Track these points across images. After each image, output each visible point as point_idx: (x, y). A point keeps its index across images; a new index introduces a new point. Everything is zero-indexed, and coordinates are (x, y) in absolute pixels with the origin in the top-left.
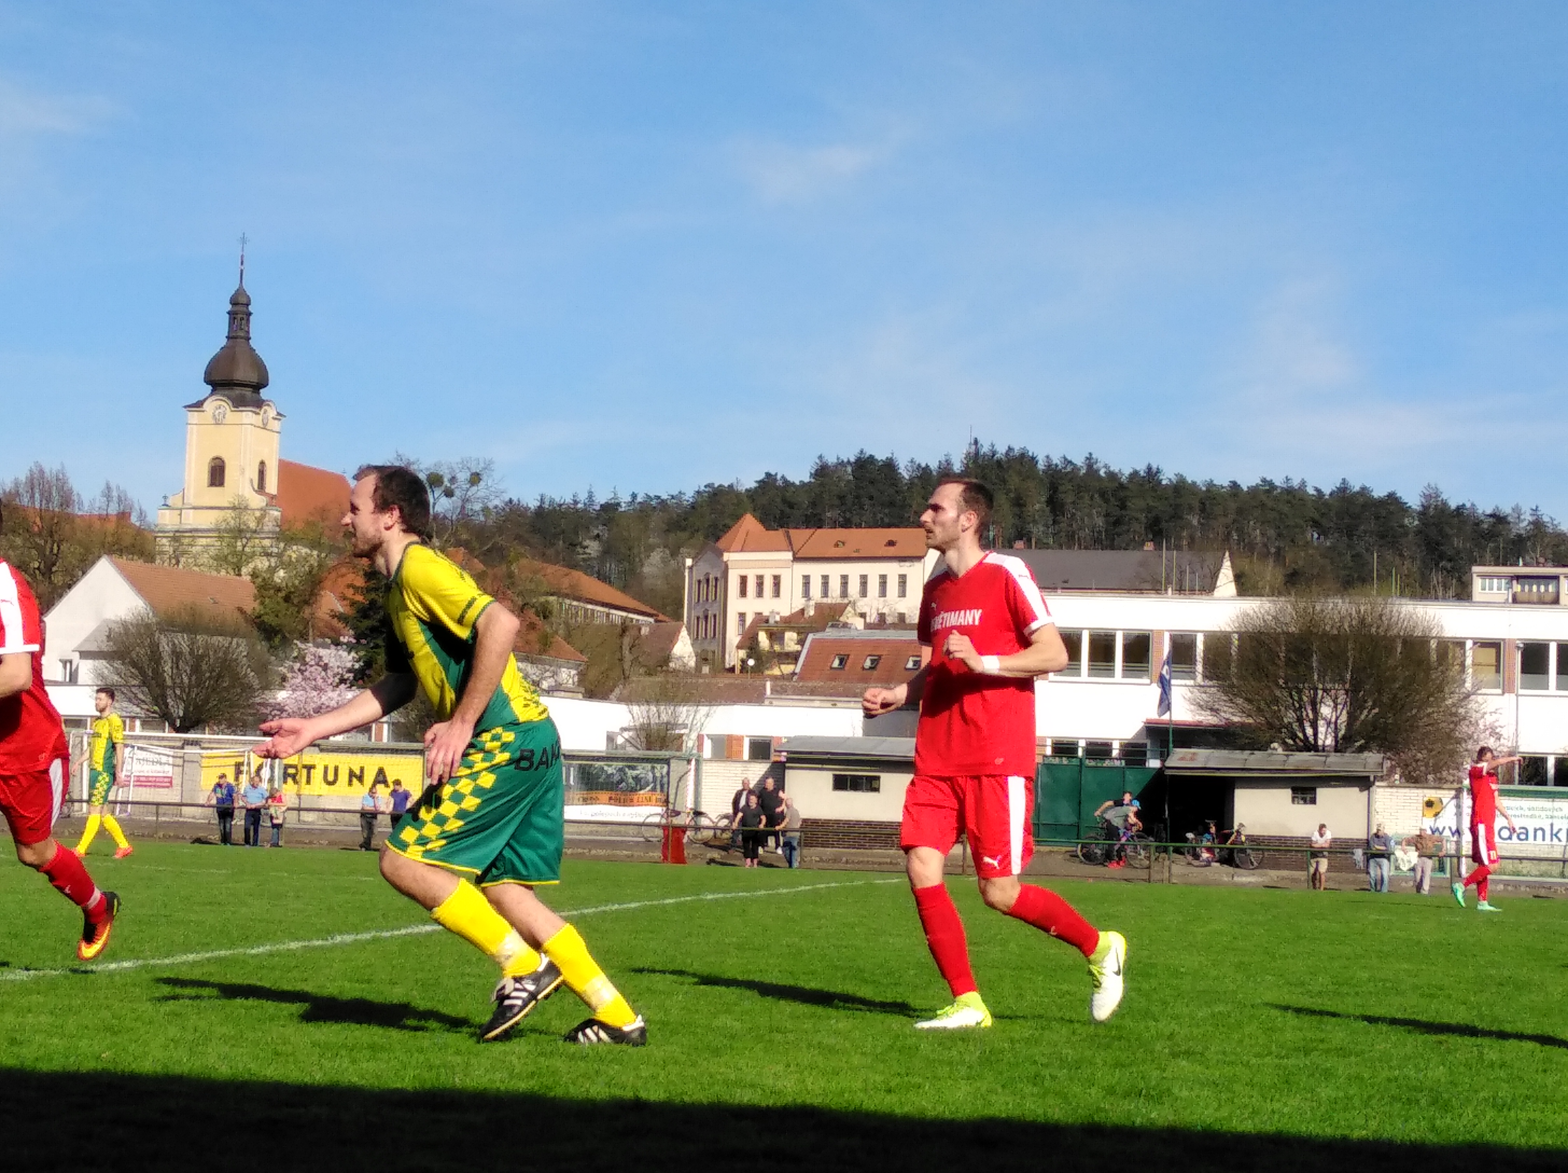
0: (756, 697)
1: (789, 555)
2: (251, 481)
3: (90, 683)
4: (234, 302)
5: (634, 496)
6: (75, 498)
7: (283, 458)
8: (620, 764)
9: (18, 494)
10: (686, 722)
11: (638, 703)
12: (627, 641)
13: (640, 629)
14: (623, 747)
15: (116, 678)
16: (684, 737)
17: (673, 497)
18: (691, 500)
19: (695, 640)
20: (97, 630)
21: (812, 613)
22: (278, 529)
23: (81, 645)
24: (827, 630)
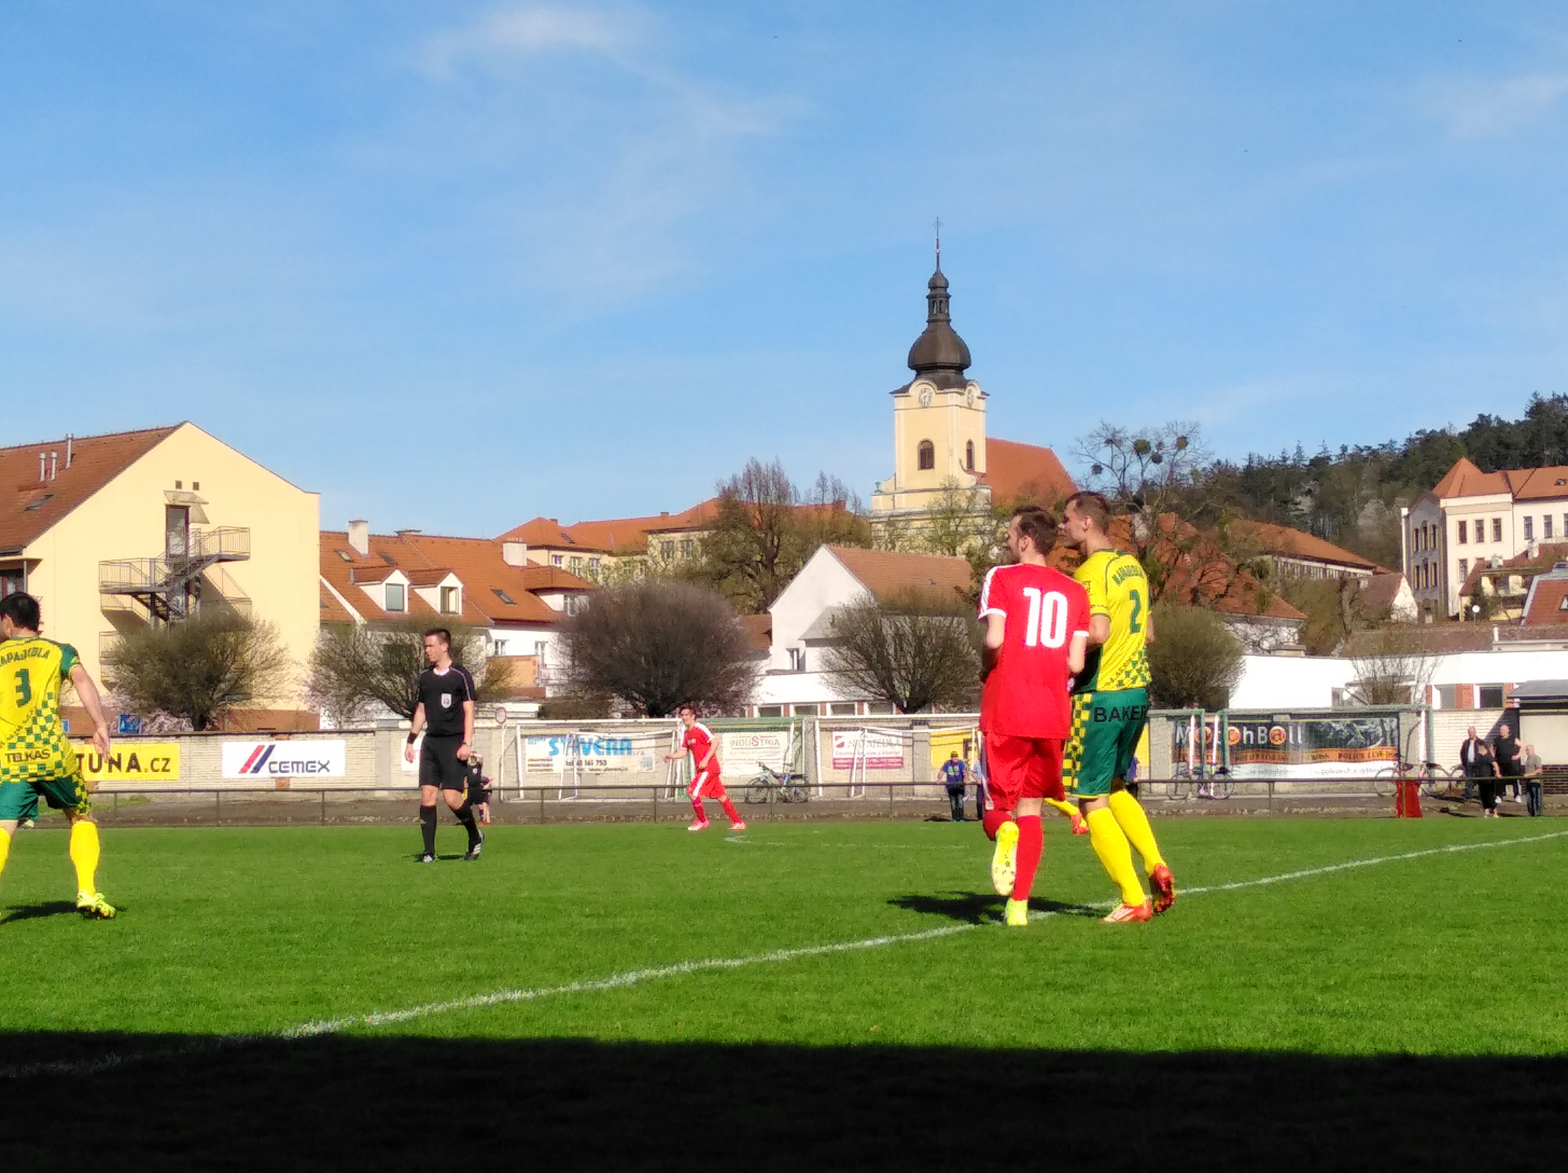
0: (1484, 644)
1: (1508, 498)
2: (960, 461)
3: (818, 669)
4: (933, 286)
5: (1344, 449)
6: (791, 490)
7: (989, 437)
8: (1348, 721)
9: (736, 490)
10: (1413, 673)
11: (1363, 657)
12: (1346, 595)
13: (1359, 583)
14: (1350, 702)
15: (843, 663)
16: (1413, 690)
17: (1384, 446)
18: (1403, 448)
19: (1416, 591)
20: (821, 618)
21: (1536, 554)
22: (989, 507)
23: (806, 634)
24: (1554, 571)
